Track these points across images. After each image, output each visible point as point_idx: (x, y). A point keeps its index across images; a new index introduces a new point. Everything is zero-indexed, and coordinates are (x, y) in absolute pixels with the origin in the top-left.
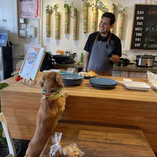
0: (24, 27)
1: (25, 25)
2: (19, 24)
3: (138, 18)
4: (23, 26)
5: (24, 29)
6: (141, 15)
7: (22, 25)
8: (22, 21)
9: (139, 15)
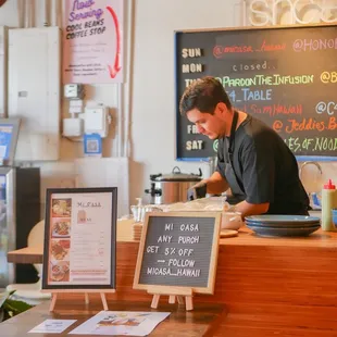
0: (79, 110)
1: (80, 103)
2: (63, 101)
3: (185, 69)
4: (75, 106)
5: (77, 115)
6: (195, 60)
7: (73, 103)
8: (71, 91)
9: (190, 60)
